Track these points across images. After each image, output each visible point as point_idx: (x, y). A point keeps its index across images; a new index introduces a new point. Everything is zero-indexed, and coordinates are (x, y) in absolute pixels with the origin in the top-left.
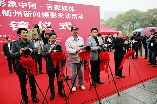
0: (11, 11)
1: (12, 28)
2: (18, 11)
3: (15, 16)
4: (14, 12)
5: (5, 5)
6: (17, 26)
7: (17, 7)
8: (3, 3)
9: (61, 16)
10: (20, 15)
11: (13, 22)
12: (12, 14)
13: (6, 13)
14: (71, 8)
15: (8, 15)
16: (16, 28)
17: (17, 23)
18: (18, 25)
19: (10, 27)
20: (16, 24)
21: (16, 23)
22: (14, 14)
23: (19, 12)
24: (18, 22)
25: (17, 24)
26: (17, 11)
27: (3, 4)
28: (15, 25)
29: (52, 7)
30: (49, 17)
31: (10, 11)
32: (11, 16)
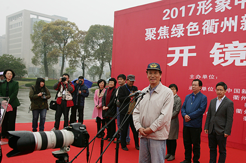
0: (218, 20)
1: (213, 59)
2: (231, 18)
3: (222, 31)
4: (223, 22)
5: (211, 9)
6: (222, 55)
7: (230, 8)
8: (207, 6)
10: (233, 27)
11: (217, 45)
12: (219, 26)
13: (208, 27)
15: (211, 32)
16: (220, 58)
17: (225, 48)
18: (224, 53)
19: (211, 56)
20: (221, 51)
21: (222, 46)
22: (222, 26)
23: (233, 19)
24: (226, 45)
25: (224, 50)
26: (228, 20)
27: (207, 9)
28: (220, 53)
31: (215, 22)
32: (216, 32)
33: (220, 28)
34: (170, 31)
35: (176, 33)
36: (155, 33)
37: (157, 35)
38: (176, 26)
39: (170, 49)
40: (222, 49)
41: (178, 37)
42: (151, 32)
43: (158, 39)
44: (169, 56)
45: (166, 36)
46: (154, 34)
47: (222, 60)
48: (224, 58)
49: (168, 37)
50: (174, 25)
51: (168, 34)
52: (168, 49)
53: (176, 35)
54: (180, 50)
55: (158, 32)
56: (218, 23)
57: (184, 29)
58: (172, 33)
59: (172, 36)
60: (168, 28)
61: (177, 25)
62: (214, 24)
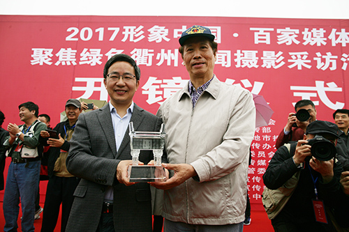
0: (153, 51)
1: (147, 96)
2: (169, 51)
3: (159, 64)
4: (159, 54)
5: (143, 37)
6: (160, 92)
7: (168, 40)
8: (137, 33)
9: (299, 61)
10: (172, 61)
11: (152, 80)
12: (154, 58)
13: (139, 57)
14: (337, 37)
15: (142, 63)
16: (157, 96)
17: (163, 83)
18: (162, 89)
19: (144, 92)
20: (158, 87)
21: (160, 82)
22: (158, 58)
23: (173, 52)
24: (165, 81)
25: (162, 86)
26: (166, 52)
27: (136, 36)
28: (157, 90)
29: (268, 34)
30: (257, 66)
31: (149, 53)
32: (150, 64)
33: (155, 61)
34: (78, 57)
35: (89, 60)
36: (51, 55)
37: (55, 59)
38: (88, 51)
39: (77, 80)
40: (159, 84)
41: (92, 65)
42: (44, 53)
43: (57, 64)
44: (75, 89)
45: (71, 62)
46: (49, 56)
47: (160, 98)
48: (162, 96)
49: (74, 64)
50: (85, 50)
51: (75, 60)
52: (74, 79)
53: (88, 62)
54: (95, 83)
55: (57, 55)
56: (153, 55)
57: (102, 55)
58: (81, 59)
59: (80, 63)
60: (76, 51)
61: (91, 50)
62: (147, 55)
